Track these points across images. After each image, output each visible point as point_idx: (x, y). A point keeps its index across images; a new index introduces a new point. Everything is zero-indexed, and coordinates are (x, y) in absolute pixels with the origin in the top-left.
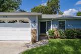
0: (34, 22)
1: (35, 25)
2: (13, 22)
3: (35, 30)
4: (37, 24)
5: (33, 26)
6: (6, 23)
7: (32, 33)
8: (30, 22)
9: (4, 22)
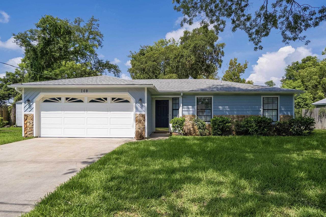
0: (141, 101)
1: (142, 106)
2: (100, 100)
3: (143, 116)
4: (146, 105)
5: (139, 108)
6: (86, 103)
7: (136, 121)
8: (132, 100)
9: (81, 101)
